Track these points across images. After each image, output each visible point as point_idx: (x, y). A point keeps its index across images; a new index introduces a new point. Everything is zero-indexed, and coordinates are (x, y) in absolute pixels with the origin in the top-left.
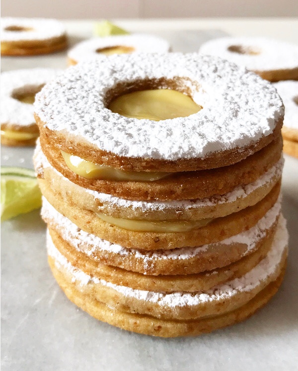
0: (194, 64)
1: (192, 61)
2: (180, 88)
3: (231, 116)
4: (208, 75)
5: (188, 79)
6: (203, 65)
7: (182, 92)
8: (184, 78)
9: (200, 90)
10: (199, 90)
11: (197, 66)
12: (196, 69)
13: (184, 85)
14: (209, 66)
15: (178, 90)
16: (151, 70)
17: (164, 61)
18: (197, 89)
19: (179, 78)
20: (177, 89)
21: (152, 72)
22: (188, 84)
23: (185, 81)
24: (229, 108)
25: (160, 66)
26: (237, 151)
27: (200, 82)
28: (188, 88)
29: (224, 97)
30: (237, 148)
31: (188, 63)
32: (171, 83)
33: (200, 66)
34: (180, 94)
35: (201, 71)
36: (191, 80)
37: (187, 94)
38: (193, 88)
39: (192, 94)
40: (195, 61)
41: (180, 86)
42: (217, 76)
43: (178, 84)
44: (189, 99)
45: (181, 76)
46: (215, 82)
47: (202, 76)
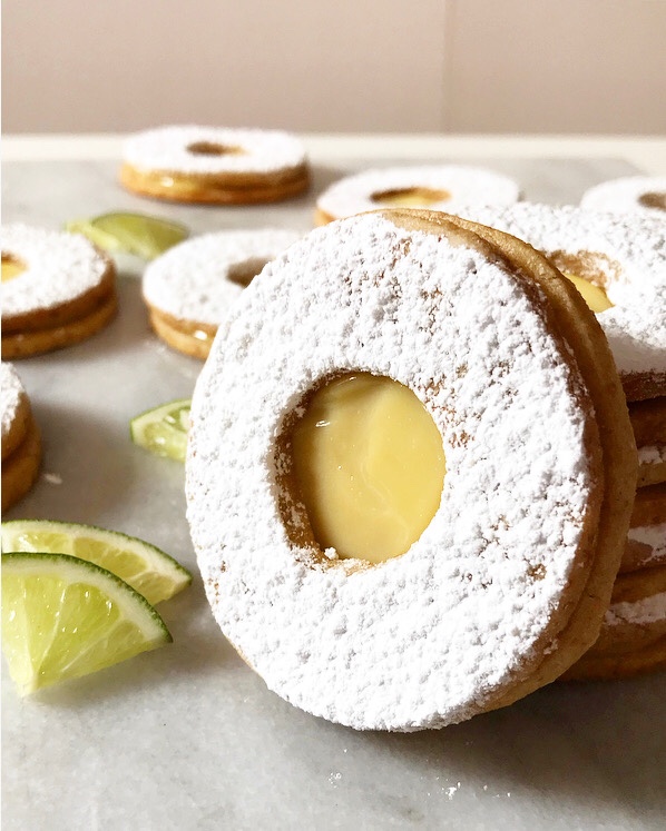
0: (624, 231)
1: (619, 226)
2: (587, 272)
3: (659, 324)
4: (641, 251)
5: (604, 257)
6: (638, 234)
7: (590, 280)
8: (597, 255)
9: (622, 277)
10: (620, 278)
11: (627, 235)
12: (623, 240)
13: (594, 267)
14: (649, 237)
15: (583, 277)
16: (541, 236)
17: (569, 222)
18: (616, 277)
19: (587, 254)
20: (582, 273)
21: (540, 238)
22: (603, 265)
23: (597, 260)
24: (658, 310)
25: (558, 229)
26: (651, 378)
27: (625, 263)
28: (602, 274)
29: (658, 291)
30: (652, 373)
31: (612, 228)
32: (572, 262)
33: (631, 236)
34: (587, 283)
35: (631, 244)
36: (608, 260)
37: (596, 285)
38: (609, 274)
39: (606, 285)
40: (625, 226)
41: (588, 269)
42: (657, 256)
43: (584, 264)
44: (599, 293)
45: (591, 250)
46: (650, 265)
47: (630, 253)
